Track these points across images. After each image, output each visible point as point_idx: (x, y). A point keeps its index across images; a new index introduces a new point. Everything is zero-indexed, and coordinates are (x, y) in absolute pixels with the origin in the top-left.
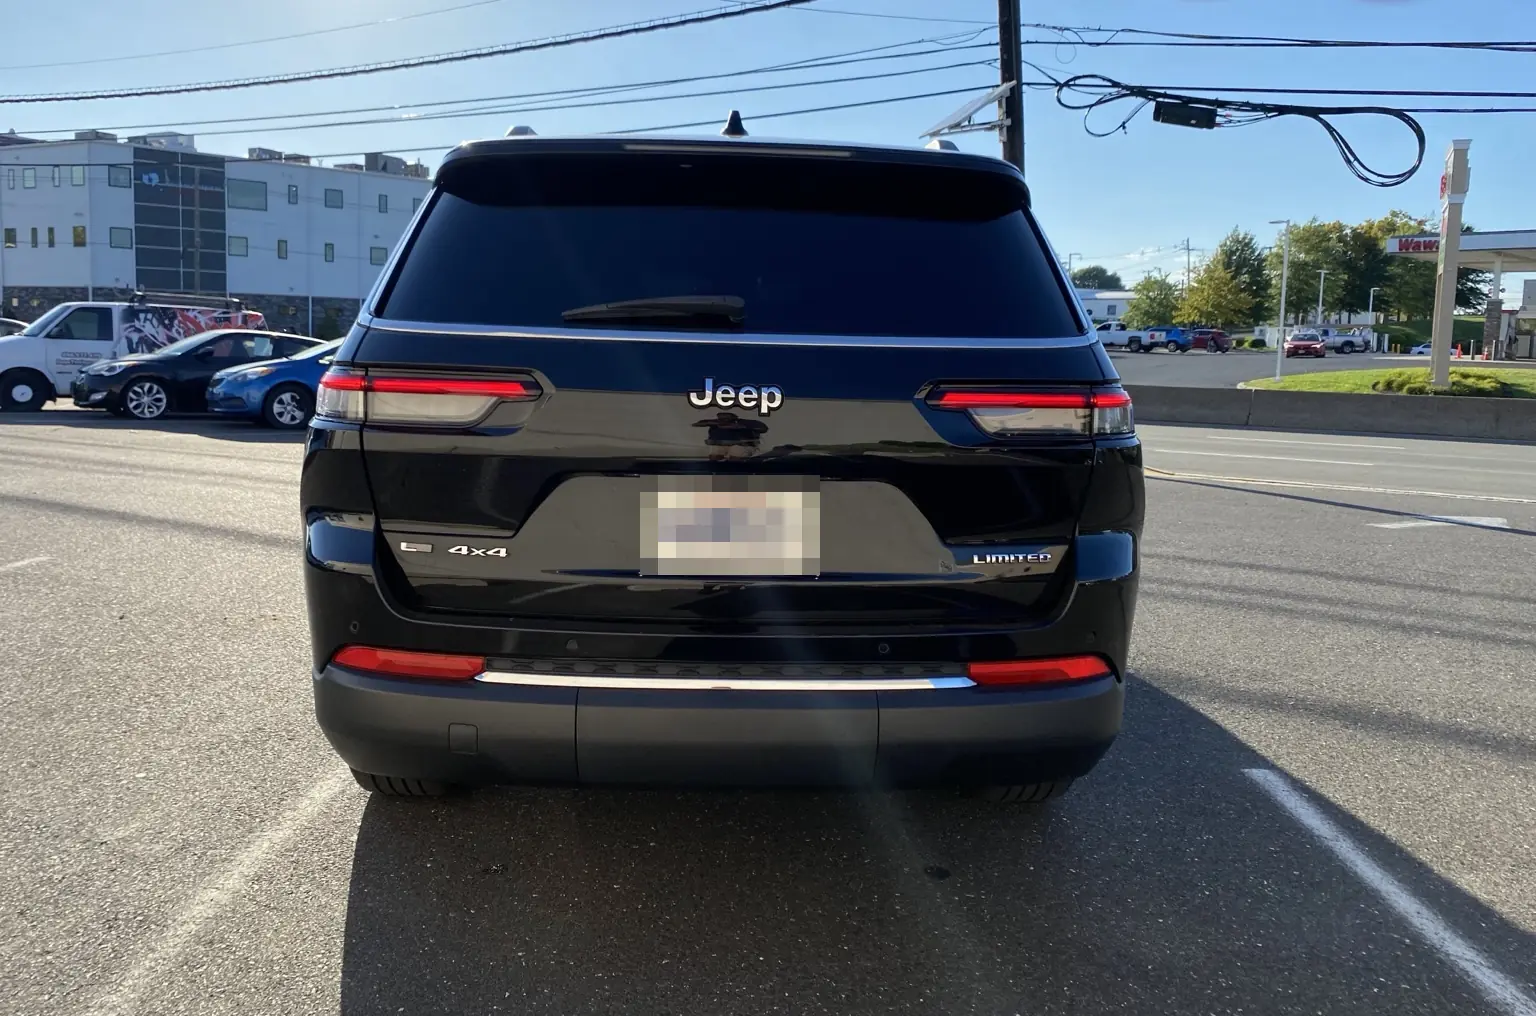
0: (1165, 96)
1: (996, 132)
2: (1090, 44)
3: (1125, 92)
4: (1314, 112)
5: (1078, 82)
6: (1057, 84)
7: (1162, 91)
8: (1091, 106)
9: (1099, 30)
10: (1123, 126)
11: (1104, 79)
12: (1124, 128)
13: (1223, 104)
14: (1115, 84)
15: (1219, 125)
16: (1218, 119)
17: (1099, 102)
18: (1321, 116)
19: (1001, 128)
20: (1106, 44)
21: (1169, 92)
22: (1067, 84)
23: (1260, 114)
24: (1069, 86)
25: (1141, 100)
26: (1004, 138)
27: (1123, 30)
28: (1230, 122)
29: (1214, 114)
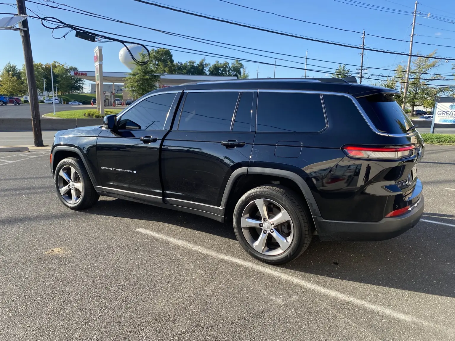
0: (78, 29)
1: (19, 31)
2: (50, 6)
3: (65, 25)
4: (122, 42)
5: (48, 19)
6: (40, 18)
7: (78, 28)
8: (54, 29)
9: (53, 2)
10: (64, 36)
11: (57, 20)
12: (65, 37)
13: (97, 35)
14: (62, 22)
15: (96, 41)
16: (96, 40)
17: (56, 28)
18: (124, 43)
19: (21, 31)
20: (56, 8)
21: (80, 28)
22: (44, 19)
23: (108, 40)
24: (44, 20)
25: (71, 29)
26: (23, 35)
27: (62, 4)
28: (99, 41)
29: (95, 38)
